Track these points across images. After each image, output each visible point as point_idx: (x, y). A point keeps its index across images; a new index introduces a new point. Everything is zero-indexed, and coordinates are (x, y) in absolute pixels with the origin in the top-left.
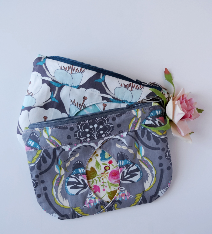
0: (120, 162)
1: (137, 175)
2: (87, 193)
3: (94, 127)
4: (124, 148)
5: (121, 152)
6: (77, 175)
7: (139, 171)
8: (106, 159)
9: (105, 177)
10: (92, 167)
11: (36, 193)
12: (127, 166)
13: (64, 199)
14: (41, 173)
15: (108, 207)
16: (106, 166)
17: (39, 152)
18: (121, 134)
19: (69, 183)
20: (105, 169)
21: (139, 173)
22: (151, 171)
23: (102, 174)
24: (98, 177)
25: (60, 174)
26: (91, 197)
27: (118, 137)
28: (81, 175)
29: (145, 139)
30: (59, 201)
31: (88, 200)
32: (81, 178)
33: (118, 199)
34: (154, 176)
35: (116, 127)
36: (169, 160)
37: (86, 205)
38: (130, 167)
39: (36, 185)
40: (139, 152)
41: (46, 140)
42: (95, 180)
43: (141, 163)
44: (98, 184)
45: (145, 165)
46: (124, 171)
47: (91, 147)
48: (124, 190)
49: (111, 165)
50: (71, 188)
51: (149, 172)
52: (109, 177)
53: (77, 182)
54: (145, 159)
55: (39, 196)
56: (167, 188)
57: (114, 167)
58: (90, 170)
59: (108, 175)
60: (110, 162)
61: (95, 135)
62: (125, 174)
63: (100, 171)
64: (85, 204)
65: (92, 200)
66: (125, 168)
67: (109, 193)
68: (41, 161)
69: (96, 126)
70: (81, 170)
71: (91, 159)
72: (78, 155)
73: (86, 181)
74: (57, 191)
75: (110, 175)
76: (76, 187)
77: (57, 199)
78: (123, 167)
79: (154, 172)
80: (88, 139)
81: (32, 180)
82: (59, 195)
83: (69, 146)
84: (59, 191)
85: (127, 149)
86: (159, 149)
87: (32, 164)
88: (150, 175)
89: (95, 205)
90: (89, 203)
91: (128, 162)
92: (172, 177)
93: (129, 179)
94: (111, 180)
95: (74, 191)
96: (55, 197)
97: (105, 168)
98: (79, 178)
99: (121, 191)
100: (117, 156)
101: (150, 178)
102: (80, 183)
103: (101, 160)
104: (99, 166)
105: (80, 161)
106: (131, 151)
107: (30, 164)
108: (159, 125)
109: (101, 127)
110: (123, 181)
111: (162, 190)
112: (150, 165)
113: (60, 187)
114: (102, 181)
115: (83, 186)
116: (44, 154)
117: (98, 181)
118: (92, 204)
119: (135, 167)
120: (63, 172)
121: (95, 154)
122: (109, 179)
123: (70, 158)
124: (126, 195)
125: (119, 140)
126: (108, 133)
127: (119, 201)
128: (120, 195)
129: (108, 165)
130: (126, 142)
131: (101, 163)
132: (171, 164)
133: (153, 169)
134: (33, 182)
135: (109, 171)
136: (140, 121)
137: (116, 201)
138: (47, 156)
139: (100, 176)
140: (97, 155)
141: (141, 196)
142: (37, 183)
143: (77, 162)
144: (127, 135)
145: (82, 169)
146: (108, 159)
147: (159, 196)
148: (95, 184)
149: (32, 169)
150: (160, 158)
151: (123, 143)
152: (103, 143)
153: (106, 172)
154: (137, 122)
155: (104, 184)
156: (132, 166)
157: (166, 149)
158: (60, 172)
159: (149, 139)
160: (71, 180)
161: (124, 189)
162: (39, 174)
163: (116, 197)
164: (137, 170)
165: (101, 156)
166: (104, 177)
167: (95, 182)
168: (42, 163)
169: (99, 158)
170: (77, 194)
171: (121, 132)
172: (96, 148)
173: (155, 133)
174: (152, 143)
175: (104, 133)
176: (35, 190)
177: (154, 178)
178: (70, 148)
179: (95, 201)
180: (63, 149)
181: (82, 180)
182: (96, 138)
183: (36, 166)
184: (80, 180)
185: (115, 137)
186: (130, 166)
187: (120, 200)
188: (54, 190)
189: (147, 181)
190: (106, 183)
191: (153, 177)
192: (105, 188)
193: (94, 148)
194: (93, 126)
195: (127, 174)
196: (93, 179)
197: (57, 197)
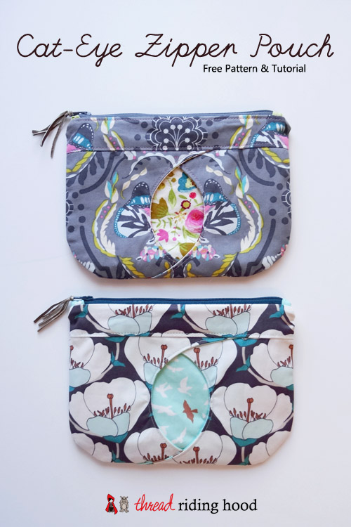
0: (208, 195)
1: (231, 222)
2: (146, 238)
3: (176, 129)
4: (219, 173)
5: (212, 180)
6: (136, 207)
7: (237, 217)
8: (187, 189)
9: (180, 220)
10: (162, 199)
11: (67, 223)
12: (218, 204)
13: (109, 241)
14: (82, 192)
15: (176, 267)
16: (185, 201)
17: (88, 154)
18: (217, 151)
19: (122, 218)
20: (182, 205)
21: (235, 220)
22: (256, 221)
23: (177, 213)
24: (169, 217)
25: (110, 200)
26: (152, 246)
27: (211, 155)
28: (142, 208)
29: (252, 165)
30: (100, 242)
31: (146, 249)
32: (141, 211)
33: (194, 255)
34: (260, 230)
35: (210, 137)
36: (288, 208)
37: (141, 257)
38: (222, 207)
39: (70, 210)
40: (240, 185)
41: (104, 136)
42: (164, 221)
43: (241, 204)
44: (168, 229)
45: (248, 209)
46: (212, 212)
47: (168, 161)
48: (207, 244)
49: (192, 201)
50: (123, 226)
51: (251, 222)
52: (187, 220)
53: (135, 217)
54: (249, 198)
55: (71, 229)
56: (278, 255)
57: (197, 203)
58: (158, 203)
59: (186, 217)
60: (193, 195)
61: (177, 143)
62: (213, 218)
63: (174, 207)
64: (140, 255)
65: (152, 251)
66: (215, 207)
67: (182, 245)
68: (89, 169)
69: (180, 127)
70: (143, 200)
71: (163, 184)
72: (144, 172)
73: (149, 219)
74: (99, 227)
75: (188, 217)
76: (131, 226)
77: (98, 240)
78: (212, 205)
79: (260, 223)
80: (165, 148)
81: (67, 201)
82: (103, 233)
83: (134, 153)
84: (104, 227)
85: (222, 177)
86: (272, 184)
87: (72, 173)
88: (253, 229)
89: (157, 258)
90: (147, 254)
91: (220, 197)
92: (288, 238)
93: (217, 227)
94: (190, 226)
95: (127, 232)
96: (96, 235)
97: (182, 203)
98: (138, 212)
99: (203, 245)
100: (205, 185)
101: (252, 233)
102: (138, 220)
103: (179, 189)
104: (174, 199)
105: (146, 184)
106: (228, 181)
107: (68, 174)
108: (277, 146)
109: (188, 131)
110: (207, 228)
111: (268, 257)
112: (255, 211)
113: (106, 221)
114: (174, 225)
115: (143, 225)
116: (96, 159)
117: (168, 225)
118: (152, 257)
119: (230, 209)
120: (115, 197)
121: (172, 178)
122: (186, 224)
123: (132, 174)
124: (208, 253)
125: (212, 160)
126: (196, 144)
127: (195, 260)
128: (200, 250)
129: (189, 199)
130: (223, 165)
131: (177, 194)
132: (290, 215)
133: (260, 219)
134: (67, 205)
135: (188, 211)
136: (249, 135)
137: (190, 260)
138: (99, 162)
139: (173, 217)
140: (174, 180)
141: (232, 259)
142: (72, 208)
143: (141, 183)
144: (225, 154)
145: (146, 198)
146: (190, 189)
147: (263, 267)
148: (162, 228)
149: (70, 183)
150: (273, 200)
151: (217, 165)
152: (186, 161)
153: (183, 212)
154: (244, 136)
155: (177, 230)
156: (227, 205)
157: (285, 189)
158: (111, 196)
159: (259, 166)
160: (125, 213)
161: (207, 241)
162: (78, 192)
163: (192, 253)
164: (233, 214)
165: (179, 183)
166: (177, 219)
167: (162, 224)
168: (89, 173)
169: (176, 186)
170: (132, 236)
171: (217, 148)
172: (175, 165)
173: (270, 157)
174: (263, 174)
175: (190, 143)
176: (67, 220)
177: (258, 235)
178: (135, 155)
179: (158, 253)
180: (125, 155)
181: (143, 215)
182: (177, 149)
183: (78, 177)
184: (139, 215)
185: (206, 154)
186: (223, 204)
187: (198, 258)
188: (96, 224)
189: (246, 238)
190: (179, 229)
191: (257, 232)
192: (177, 237)
193: (171, 164)
194: (176, 126)
195: (216, 218)
196: (161, 219)
197: (99, 237)
